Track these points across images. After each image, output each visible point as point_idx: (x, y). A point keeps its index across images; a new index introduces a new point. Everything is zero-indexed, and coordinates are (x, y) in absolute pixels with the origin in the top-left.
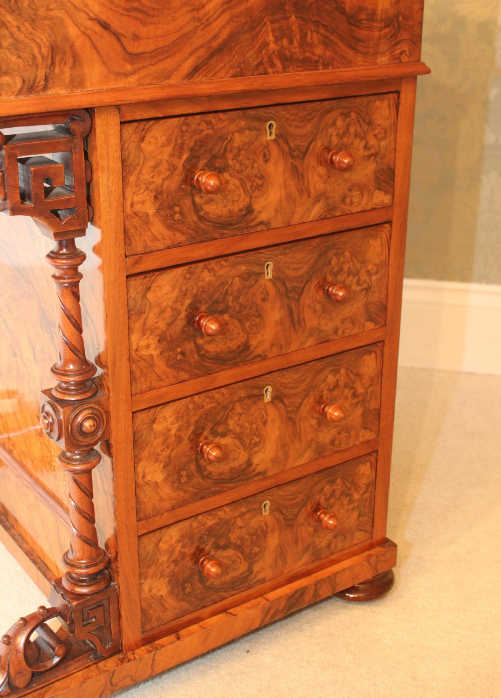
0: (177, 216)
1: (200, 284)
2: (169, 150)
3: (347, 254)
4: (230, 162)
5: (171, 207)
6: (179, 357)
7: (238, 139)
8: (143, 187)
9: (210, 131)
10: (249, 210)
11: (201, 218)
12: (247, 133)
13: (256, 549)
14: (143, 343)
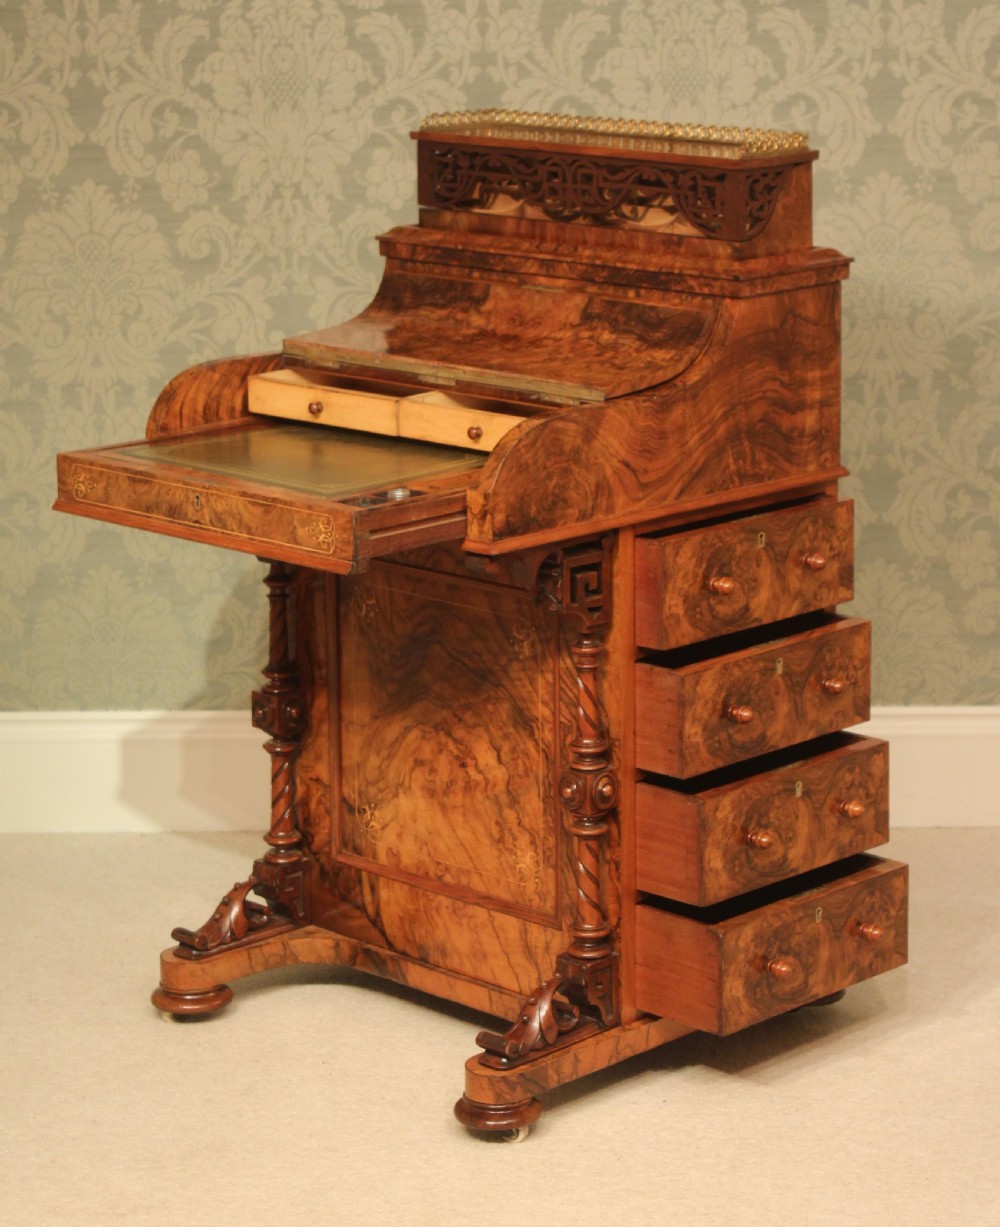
0: (698, 616)
1: (732, 678)
2: (694, 561)
3: (838, 650)
4: (734, 569)
5: (694, 609)
6: (717, 745)
7: (739, 549)
8: (677, 592)
9: (720, 545)
10: (747, 608)
11: (714, 617)
12: (745, 543)
13: (811, 960)
14: (693, 731)
